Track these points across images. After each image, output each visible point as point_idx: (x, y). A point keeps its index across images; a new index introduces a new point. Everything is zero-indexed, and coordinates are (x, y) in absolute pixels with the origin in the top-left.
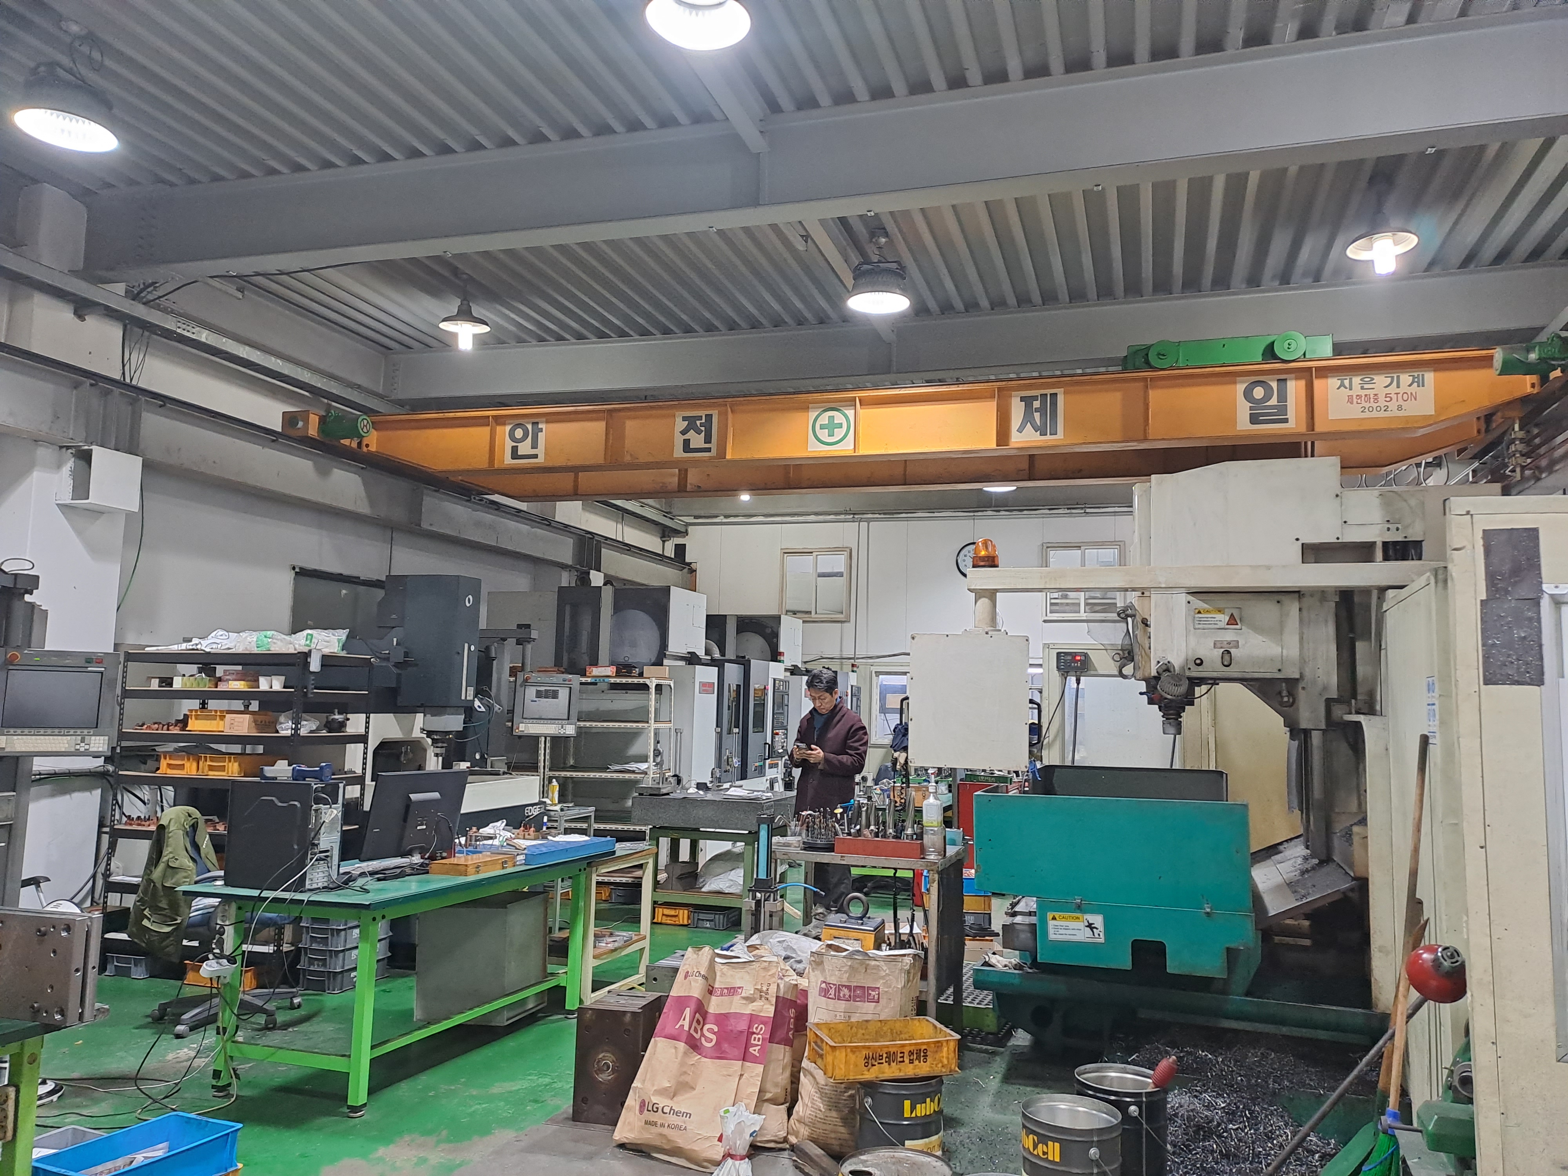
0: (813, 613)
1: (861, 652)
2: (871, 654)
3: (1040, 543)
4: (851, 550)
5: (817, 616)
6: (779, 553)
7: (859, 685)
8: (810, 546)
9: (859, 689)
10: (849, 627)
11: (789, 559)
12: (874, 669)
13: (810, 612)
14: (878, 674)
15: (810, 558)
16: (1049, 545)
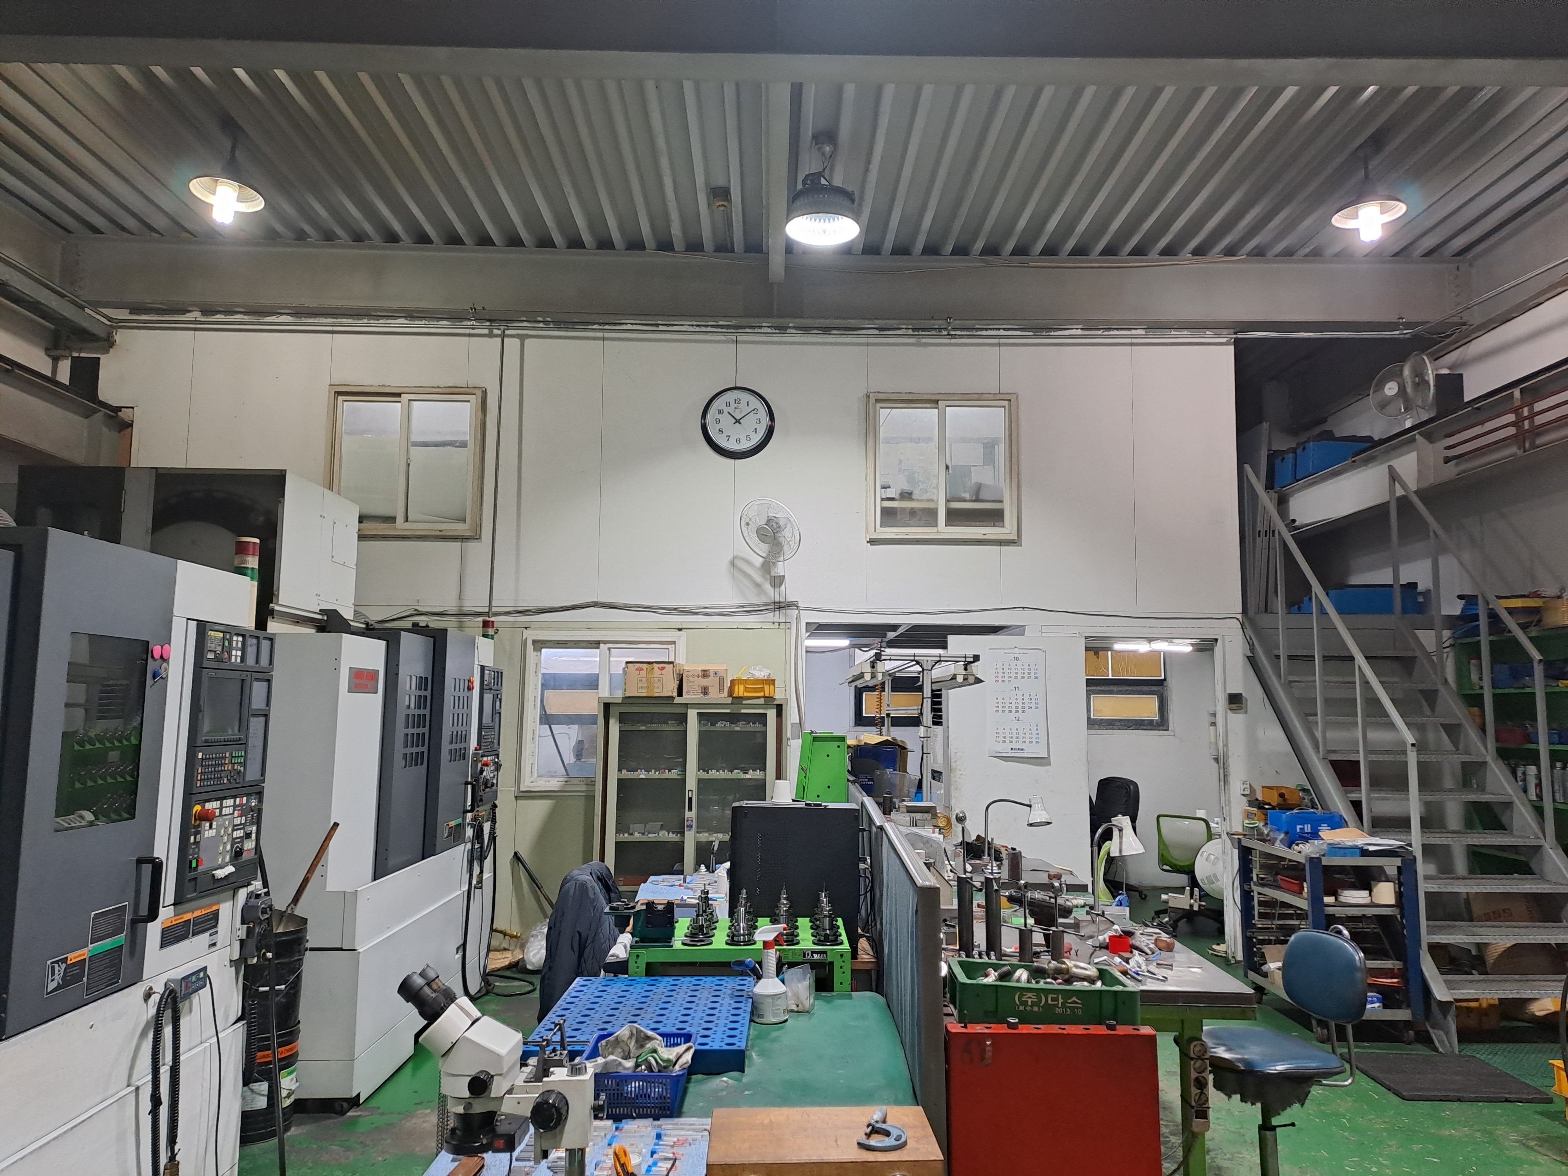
0: (400, 519)
1: (503, 600)
2: (524, 605)
3: (862, 393)
4: (485, 393)
5: (407, 525)
6: (324, 395)
7: (500, 667)
8: (393, 382)
9: (498, 675)
10: (479, 551)
11: (347, 407)
12: (531, 635)
13: (392, 519)
14: (539, 645)
15: (395, 408)
16: (880, 396)
